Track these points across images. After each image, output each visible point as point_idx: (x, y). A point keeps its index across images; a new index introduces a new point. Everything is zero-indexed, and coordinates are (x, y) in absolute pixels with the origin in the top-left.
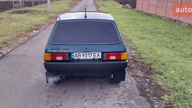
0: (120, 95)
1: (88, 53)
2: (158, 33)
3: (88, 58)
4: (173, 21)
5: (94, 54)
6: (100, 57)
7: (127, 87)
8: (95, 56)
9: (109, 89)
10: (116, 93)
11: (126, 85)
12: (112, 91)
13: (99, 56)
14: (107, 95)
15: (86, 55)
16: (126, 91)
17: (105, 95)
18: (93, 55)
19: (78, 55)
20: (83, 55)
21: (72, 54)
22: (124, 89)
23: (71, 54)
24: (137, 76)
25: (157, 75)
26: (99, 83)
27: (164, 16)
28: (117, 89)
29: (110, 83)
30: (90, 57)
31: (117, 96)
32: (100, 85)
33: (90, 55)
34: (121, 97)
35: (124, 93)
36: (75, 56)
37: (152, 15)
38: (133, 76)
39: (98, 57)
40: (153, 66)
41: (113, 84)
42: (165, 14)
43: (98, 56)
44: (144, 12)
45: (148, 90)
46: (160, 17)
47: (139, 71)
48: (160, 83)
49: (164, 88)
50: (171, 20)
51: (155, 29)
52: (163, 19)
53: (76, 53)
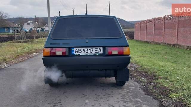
0: (124, 94)
1: (89, 48)
2: (158, 54)
3: (89, 53)
4: (171, 46)
5: (96, 50)
6: (102, 53)
7: (131, 89)
8: (96, 51)
9: (112, 90)
10: (120, 93)
11: (130, 88)
12: (115, 92)
13: (101, 51)
14: (110, 95)
15: (87, 50)
16: (130, 92)
17: (108, 95)
18: (94, 50)
19: (79, 51)
20: (84, 50)
21: (73, 50)
22: (128, 90)
23: (71, 50)
24: (141, 82)
25: (162, 80)
26: (101, 86)
27: (163, 42)
28: (121, 90)
29: (112, 87)
30: (91, 52)
31: (121, 95)
32: (102, 88)
33: (91, 50)
34: (126, 96)
35: (128, 93)
36: (76, 52)
37: (150, 42)
38: (137, 81)
39: (100, 53)
40: (157, 74)
41: (116, 87)
42: (163, 40)
43: (99, 51)
44: (142, 41)
45: (153, 91)
46: (159, 44)
47: (142, 78)
48: (166, 85)
49: (170, 88)
50: (170, 45)
51: (154, 51)
52: (162, 45)
53: (76, 48)
